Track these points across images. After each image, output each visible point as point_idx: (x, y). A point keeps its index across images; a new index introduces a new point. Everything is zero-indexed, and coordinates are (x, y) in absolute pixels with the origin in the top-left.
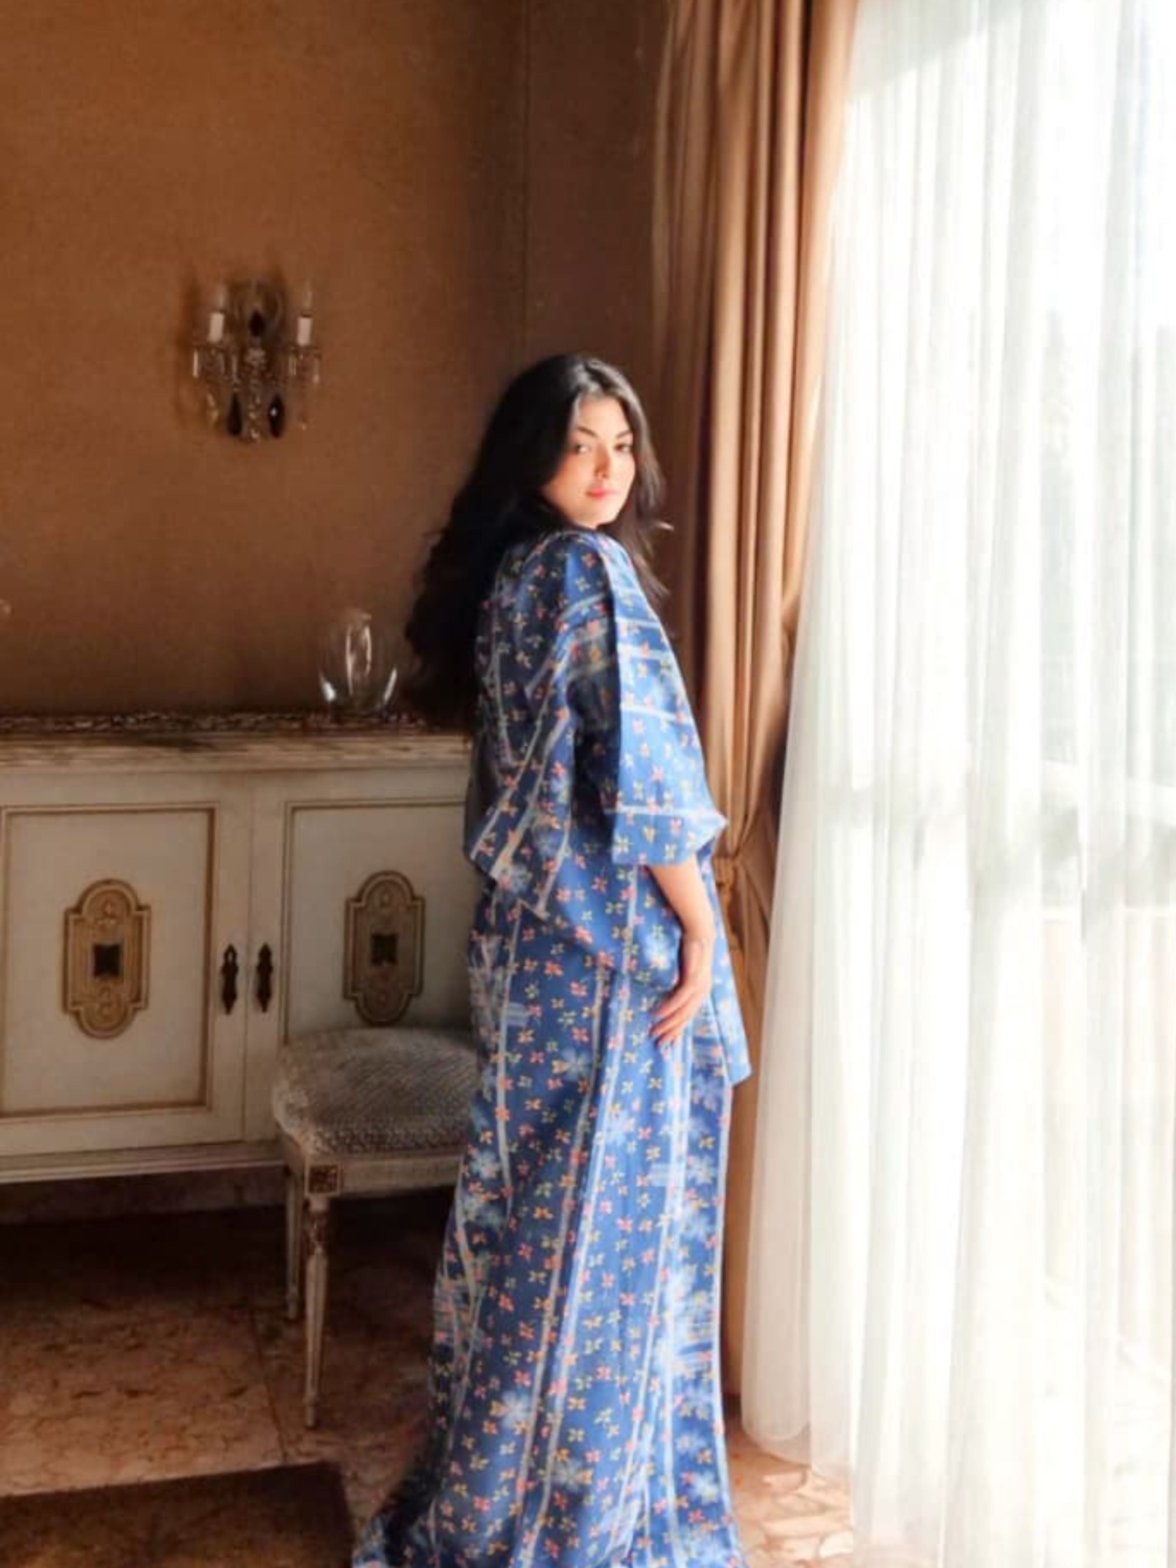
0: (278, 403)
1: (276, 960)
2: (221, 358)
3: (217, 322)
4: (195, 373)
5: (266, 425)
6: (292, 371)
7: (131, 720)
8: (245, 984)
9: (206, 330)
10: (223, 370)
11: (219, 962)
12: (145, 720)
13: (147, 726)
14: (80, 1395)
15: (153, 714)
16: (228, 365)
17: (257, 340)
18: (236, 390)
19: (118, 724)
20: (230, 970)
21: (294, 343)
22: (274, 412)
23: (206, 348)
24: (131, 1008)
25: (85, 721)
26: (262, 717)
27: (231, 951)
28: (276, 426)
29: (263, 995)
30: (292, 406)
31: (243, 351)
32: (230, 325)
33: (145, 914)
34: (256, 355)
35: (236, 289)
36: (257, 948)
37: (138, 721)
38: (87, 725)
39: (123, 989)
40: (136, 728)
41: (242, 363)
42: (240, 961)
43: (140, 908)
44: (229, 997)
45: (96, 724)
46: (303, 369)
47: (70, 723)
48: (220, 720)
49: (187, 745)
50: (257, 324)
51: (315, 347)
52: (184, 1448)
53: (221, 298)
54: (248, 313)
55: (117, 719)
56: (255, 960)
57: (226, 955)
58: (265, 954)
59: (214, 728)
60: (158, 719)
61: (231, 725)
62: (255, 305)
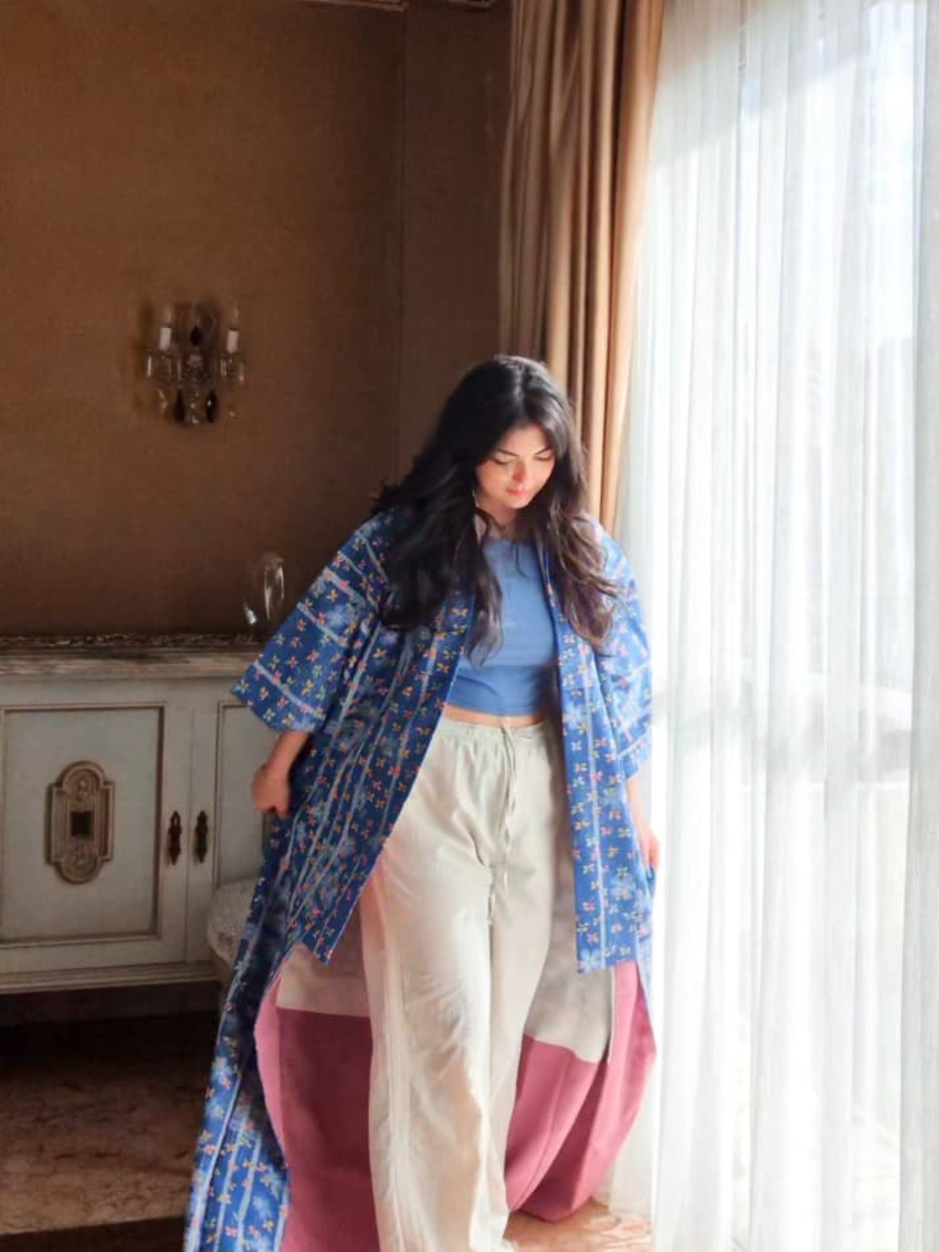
0: (212, 397)
1: (210, 823)
2: (169, 362)
3: (165, 337)
4: (149, 372)
5: (204, 414)
6: (224, 373)
7: (100, 639)
8: (187, 841)
9: (157, 340)
10: (170, 371)
11: (166, 824)
12: (110, 640)
13: (111, 644)
14: (60, 1157)
15: (116, 635)
16: (174, 367)
17: (197, 349)
18: (181, 386)
19: (90, 642)
20: (175, 831)
21: (226, 351)
22: (209, 403)
23: (158, 355)
24: (99, 859)
25: (65, 640)
26: (200, 637)
27: (176, 816)
28: (211, 414)
29: (200, 851)
30: (224, 400)
31: (186, 358)
32: (176, 337)
33: (111, 787)
34: (195, 359)
35: (181, 309)
36: (196, 813)
37: (105, 641)
38: (67, 643)
39: (93, 845)
40: (104, 645)
41: (185, 366)
42: (183, 824)
43: (106, 783)
44: (174, 851)
45: (73, 641)
46: (232, 371)
47: (53, 642)
48: (167, 639)
49: (142, 658)
50: (196, 337)
51: (240, 354)
52: (141, 1197)
53: (168, 315)
54: (190, 329)
55: (89, 638)
56: (194, 823)
57: (172, 820)
58: (202, 819)
59: (164, 645)
60: (120, 638)
61: (177, 643)
62: (195, 321)
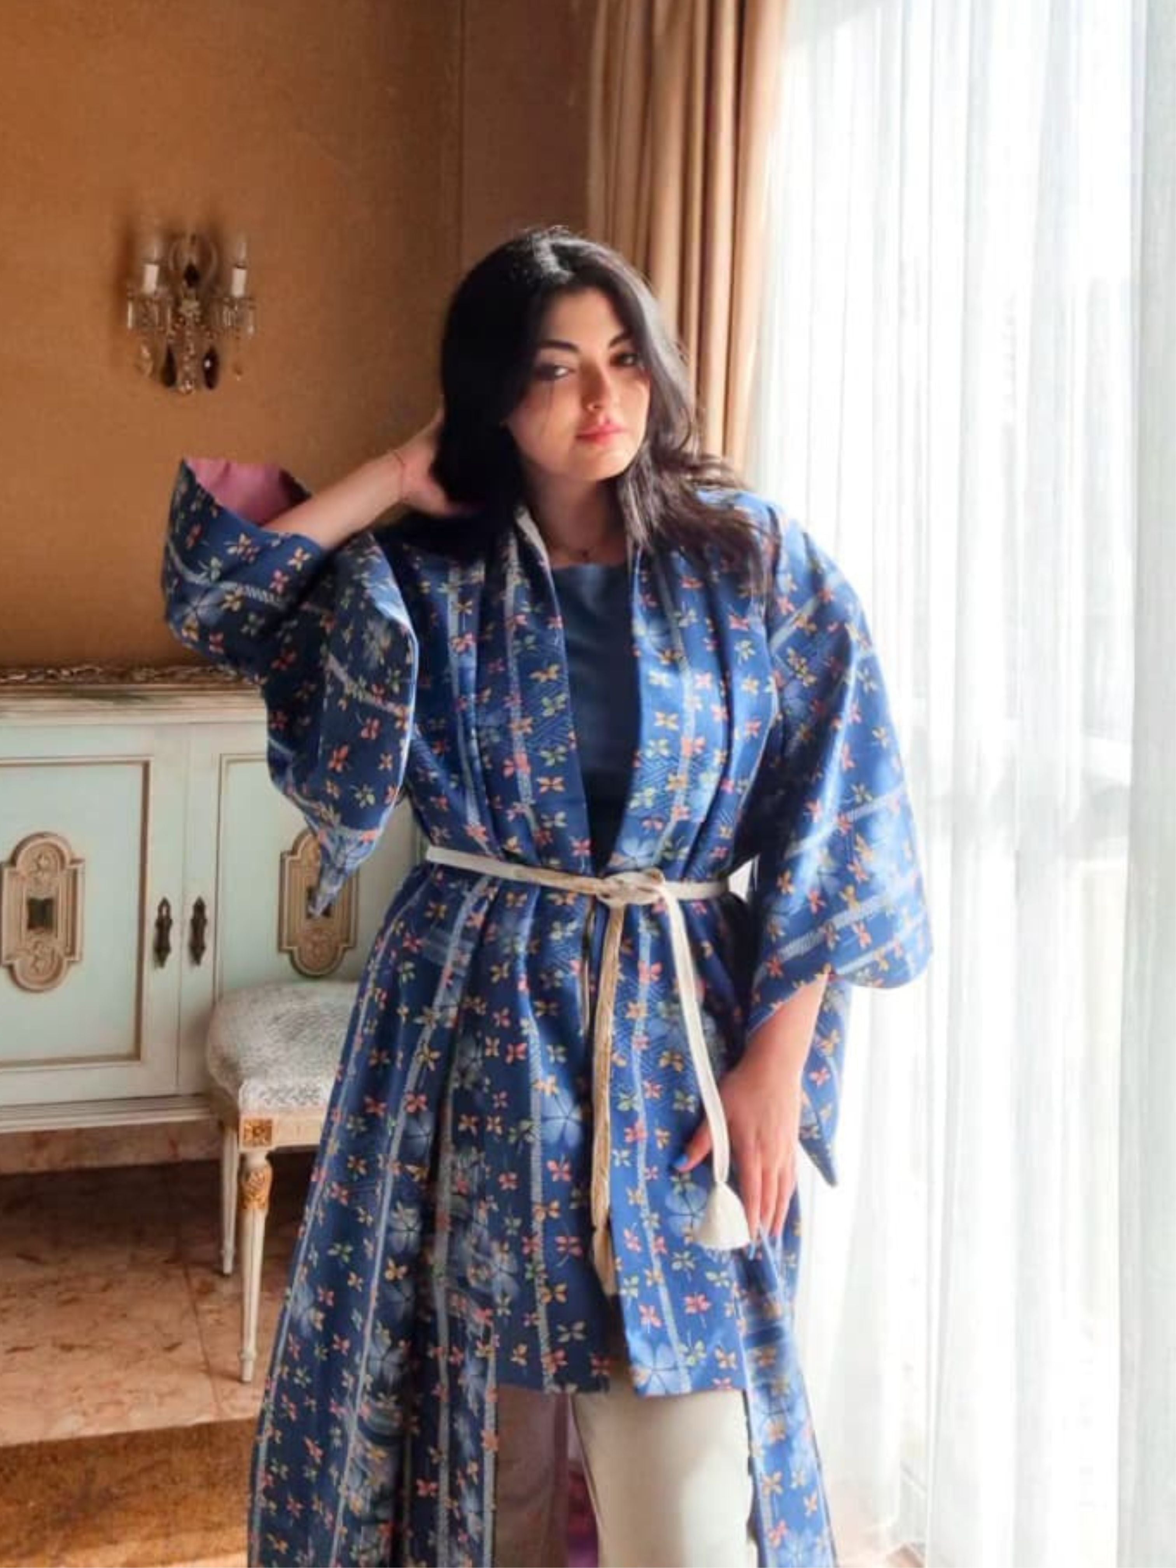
0: (212, 356)
1: (209, 913)
2: (155, 309)
3: (151, 273)
4: (130, 324)
5: (202, 378)
6: (227, 323)
7: (65, 672)
8: (179, 937)
9: (141, 282)
10: (157, 320)
11: (152, 916)
12: (79, 673)
13: (80, 679)
14: (15, 1350)
15: (87, 667)
16: (162, 315)
17: (192, 291)
18: (171, 341)
19: (52, 676)
20: (164, 925)
21: (229, 295)
22: (208, 364)
23: (142, 301)
24: (66, 960)
25: (20, 674)
26: (196, 670)
27: (165, 903)
28: (210, 378)
29: (197, 949)
30: (228, 359)
31: (177, 303)
32: (165, 276)
33: (79, 867)
34: (190, 307)
35: (170, 239)
36: (193, 901)
37: (72, 674)
39: (57, 942)
40: (71, 680)
41: (177, 315)
42: (175, 914)
43: (74, 861)
44: (162, 950)
45: (30, 675)
46: (239, 320)
47: (4, 677)
48: (154, 672)
49: (122, 697)
50: (192, 276)
51: (250, 299)
52: (119, 1403)
53: (155, 250)
54: (184, 265)
55: (50, 672)
56: (190, 913)
57: (160, 910)
58: (199, 907)
59: (148, 680)
60: (92, 671)
61: (165, 677)
62: (190, 256)
